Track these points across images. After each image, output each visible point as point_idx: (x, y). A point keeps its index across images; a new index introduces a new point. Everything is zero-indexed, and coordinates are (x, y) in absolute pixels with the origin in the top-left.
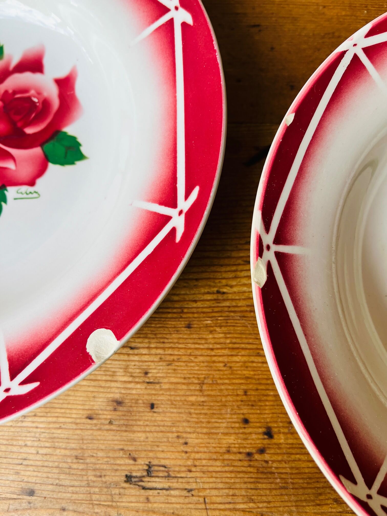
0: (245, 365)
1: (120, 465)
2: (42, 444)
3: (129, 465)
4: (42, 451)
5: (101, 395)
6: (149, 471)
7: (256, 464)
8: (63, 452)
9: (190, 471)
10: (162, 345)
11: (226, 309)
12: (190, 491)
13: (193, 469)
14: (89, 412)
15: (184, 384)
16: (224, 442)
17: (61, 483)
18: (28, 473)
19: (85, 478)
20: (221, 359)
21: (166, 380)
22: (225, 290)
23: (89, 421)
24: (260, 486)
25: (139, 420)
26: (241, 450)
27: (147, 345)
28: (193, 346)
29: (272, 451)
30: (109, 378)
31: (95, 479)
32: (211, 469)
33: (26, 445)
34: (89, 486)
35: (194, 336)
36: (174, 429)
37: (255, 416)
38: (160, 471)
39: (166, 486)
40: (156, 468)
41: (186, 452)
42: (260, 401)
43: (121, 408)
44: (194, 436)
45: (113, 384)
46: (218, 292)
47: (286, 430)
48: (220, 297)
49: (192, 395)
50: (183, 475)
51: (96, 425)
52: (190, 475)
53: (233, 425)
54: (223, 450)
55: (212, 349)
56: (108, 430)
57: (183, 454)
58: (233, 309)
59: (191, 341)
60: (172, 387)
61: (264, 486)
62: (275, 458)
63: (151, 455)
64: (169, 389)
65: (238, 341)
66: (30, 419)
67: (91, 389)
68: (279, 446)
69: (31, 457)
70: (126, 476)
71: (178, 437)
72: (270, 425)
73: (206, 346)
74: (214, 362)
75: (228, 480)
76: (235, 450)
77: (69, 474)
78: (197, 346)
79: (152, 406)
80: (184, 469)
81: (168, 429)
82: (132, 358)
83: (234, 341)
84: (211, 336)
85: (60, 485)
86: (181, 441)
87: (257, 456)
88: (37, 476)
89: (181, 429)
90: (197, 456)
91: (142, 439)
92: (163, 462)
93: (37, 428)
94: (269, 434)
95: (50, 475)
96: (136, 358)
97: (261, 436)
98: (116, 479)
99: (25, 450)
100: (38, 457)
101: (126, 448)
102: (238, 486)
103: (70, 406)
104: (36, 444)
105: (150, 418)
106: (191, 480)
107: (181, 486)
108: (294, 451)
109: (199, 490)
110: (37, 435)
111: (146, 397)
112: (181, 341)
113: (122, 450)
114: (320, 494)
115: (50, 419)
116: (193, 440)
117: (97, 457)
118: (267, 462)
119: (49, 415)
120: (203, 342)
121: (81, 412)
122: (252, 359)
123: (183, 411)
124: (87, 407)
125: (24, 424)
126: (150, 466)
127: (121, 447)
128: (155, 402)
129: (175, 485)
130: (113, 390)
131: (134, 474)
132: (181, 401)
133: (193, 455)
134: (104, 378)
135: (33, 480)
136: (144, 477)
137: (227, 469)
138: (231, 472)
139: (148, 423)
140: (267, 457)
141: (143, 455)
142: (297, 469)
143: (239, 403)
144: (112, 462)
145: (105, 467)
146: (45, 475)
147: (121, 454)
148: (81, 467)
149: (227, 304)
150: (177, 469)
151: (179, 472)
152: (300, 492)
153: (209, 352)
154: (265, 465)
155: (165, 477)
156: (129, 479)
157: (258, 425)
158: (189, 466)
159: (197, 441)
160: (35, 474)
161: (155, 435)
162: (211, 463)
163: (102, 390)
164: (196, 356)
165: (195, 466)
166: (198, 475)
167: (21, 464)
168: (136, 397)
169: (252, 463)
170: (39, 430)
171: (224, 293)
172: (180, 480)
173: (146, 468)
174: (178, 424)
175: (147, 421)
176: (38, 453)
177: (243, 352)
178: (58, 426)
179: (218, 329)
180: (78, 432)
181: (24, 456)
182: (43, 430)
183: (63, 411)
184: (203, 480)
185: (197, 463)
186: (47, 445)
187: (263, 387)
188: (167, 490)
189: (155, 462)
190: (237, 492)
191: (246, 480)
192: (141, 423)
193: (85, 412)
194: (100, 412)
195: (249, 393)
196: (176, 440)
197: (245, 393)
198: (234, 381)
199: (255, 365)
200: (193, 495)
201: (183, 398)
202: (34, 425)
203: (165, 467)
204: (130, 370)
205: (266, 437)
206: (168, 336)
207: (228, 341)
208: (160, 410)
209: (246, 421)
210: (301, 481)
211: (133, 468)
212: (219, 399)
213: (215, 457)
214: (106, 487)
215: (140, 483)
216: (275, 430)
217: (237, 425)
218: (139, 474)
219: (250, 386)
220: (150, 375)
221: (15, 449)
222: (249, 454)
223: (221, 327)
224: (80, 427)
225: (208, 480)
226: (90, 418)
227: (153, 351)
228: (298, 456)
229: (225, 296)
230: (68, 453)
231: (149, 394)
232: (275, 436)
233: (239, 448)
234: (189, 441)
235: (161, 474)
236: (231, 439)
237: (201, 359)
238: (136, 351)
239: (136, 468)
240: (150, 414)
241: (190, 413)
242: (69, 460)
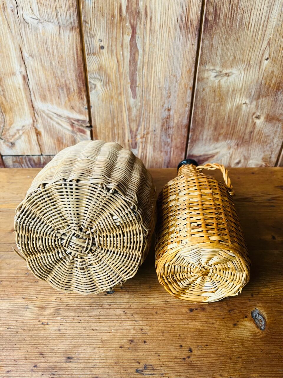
0: (178, 326)
1: (134, 365)
2: (102, 359)
3: (137, 365)
4: (101, 361)
5: (125, 338)
6: (145, 367)
7: (187, 362)
8: (110, 361)
9: (161, 366)
10: (147, 320)
11: (169, 307)
12: (162, 374)
13: (163, 366)
14: (121, 345)
15: (156, 333)
16: (174, 354)
17: (109, 374)
18: (96, 371)
19: (119, 371)
20: (169, 324)
21: (149, 332)
22: (168, 300)
23: (121, 349)
24: (190, 371)
25: (140, 348)
26: (181, 357)
27: (141, 320)
28: (158, 319)
29: (193, 357)
30: (127, 332)
31: (124, 372)
32: (170, 365)
33: (95, 360)
34: (121, 375)
35: (158, 316)
36: (154, 350)
37: (185, 344)
38: (149, 367)
39: (153, 373)
40: (148, 366)
41: (159, 359)
42: (185, 338)
43: (132, 343)
44: (162, 352)
45: (129, 334)
46: (166, 301)
47: (197, 349)
48: (167, 303)
49: (160, 337)
50: (159, 368)
51: (123, 350)
52: (162, 368)
53: (177, 348)
54: (174, 358)
55: (166, 320)
56: (128, 352)
57: (158, 360)
58: (171, 306)
59: (157, 318)
60: (152, 334)
61: (191, 371)
62: (194, 360)
63: (146, 361)
64: (151, 335)
65: (175, 317)
66: (97, 349)
67: (121, 336)
68: (195, 355)
69: (97, 364)
70: (136, 370)
71: (156, 353)
72: (190, 347)
73: (163, 319)
74: (167, 325)
75: (177, 369)
76: (178, 357)
77: (113, 370)
78: (160, 319)
79: (145, 342)
80: (159, 366)
81: (151, 350)
82: (136, 324)
83: (173, 317)
84: (165, 316)
85: (109, 375)
86: (157, 355)
87: (187, 359)
88: (99, 372)
89: (156, 350)
90: (164, 360)
91: (142, 355)
92: (150, 364)
93: (100, 352)
94: (191, 350)
95: (105, 371)
96: (138, 324)
97: (188, 352)
98: (132, 371)
99: (95, 361)
100: (100, 364)
101: (135, 359)
102: (181, 371)
103: (113, 343)
104: (99, 359)
105: (144, 347)
106: (162, 370)
107: (158, 373)
108: (201, 357)
109: (166, 374)
110: (100, 355)
111: (142, 339)
112: (154, 318)
113: (134, 359)
114: (214, 373)
115: (105, 349)
116: (162, 354)
117: (124, 363)
118: (191, 361)
119: (105, 347)
120: (162, 318)
121: (118, 345)
122: (181, 323)
123: (157, 343)
124: (119, 343)
125: (95, 351)
126: (145, 365)
127: (133, 358)
128: (146, 340)
129: (156, 372)
130: (130, 336)
131: (139, 369)
132: (155, 339)
133: (162, 360)
134: (126, 332)
135: (98, 373)
136: (143, 370)
137: (176, 365)
138: (178, 366)
139: (144, 348)
140: (191, 359)
141: (142, 361)
142: (203, 363)
143: (178, 339)
144: (130, 364)
145: (127, 366)
146: (103, 371)
147: (134, 361)
148: (118, 367)
149: (170, 305)
150: (156, 366)
151: (157, 367)
152: (206, 372)
153: (165, 321)
154: (190, 362)
155: (152, 370)
156: (137, 371)
157: (186, 347)
158: (161, 365)
159: (163, 355)
160: (99, 371)
161: (147, 353)
162: (170, 363)
163: (125, 337)
164: (160, 323)
165: (164, 364)
166: (165, 368)
167: (93, 367)
168: (139, 339)
169: (185, 362)
170: (100, 353)
171: (168, 301)
172: (158, 370)
173: (144, 366)
174: (155, 348)
175: (143, 347)
176: (100, 362)
177: (177, 321)
178: (108, 351)
179: (167, 313)
180: (116, 353)
181: (94, 364)
182: (102, 353)
183: (110, 345)
184: (167, 370)
185: (164, 363)
186: (104, 359)
187: (186, 333)
188: (153, 375)
189: (147, 364)
190: (181, 374)
191: (184, 369)
192: (141, 349)
193: (119, 345)
194: (125, 345)
195: (181, 335)
196: (155, 355)
197: (180, 335)
198: (175, 331)
199: (182, 325)
200: (163, 376)
201: (156, 338)
202: (99, 351)
203: (151, 365)
204: (136, 329)
205: (189, 352)
206: (149, 316)
207: (171, 317)
208: (148, 343)
209: (181, 346)
210: (205, 368)
211: (139, 366)
212: (170, 338)
213: (170, 360)
214: (129, 375)
215: (142, 373)
216: (193, 349)
217: (178, 348)
218: (141, 369)
219: (181, 333)
220: (143, 330)
221: (90, 361)
222: (184, 359)
223: (168, 313)
224: (117, 351)
225: (169, 370)
226: (121, 347)
227: (144, 322)
228: (203, 359)
229: (168, 302)
230: (112, 361)
231: (143, 337)
232: (193, 351)
233: (180, 356)
234: (160, 355)
235: (150, 369)
236: (176, 353)
237: (162, 324)
238: (137, 322)
239: (140, 366)
240: (144, 345)
241: (160, 344)
242: (113, 364)
